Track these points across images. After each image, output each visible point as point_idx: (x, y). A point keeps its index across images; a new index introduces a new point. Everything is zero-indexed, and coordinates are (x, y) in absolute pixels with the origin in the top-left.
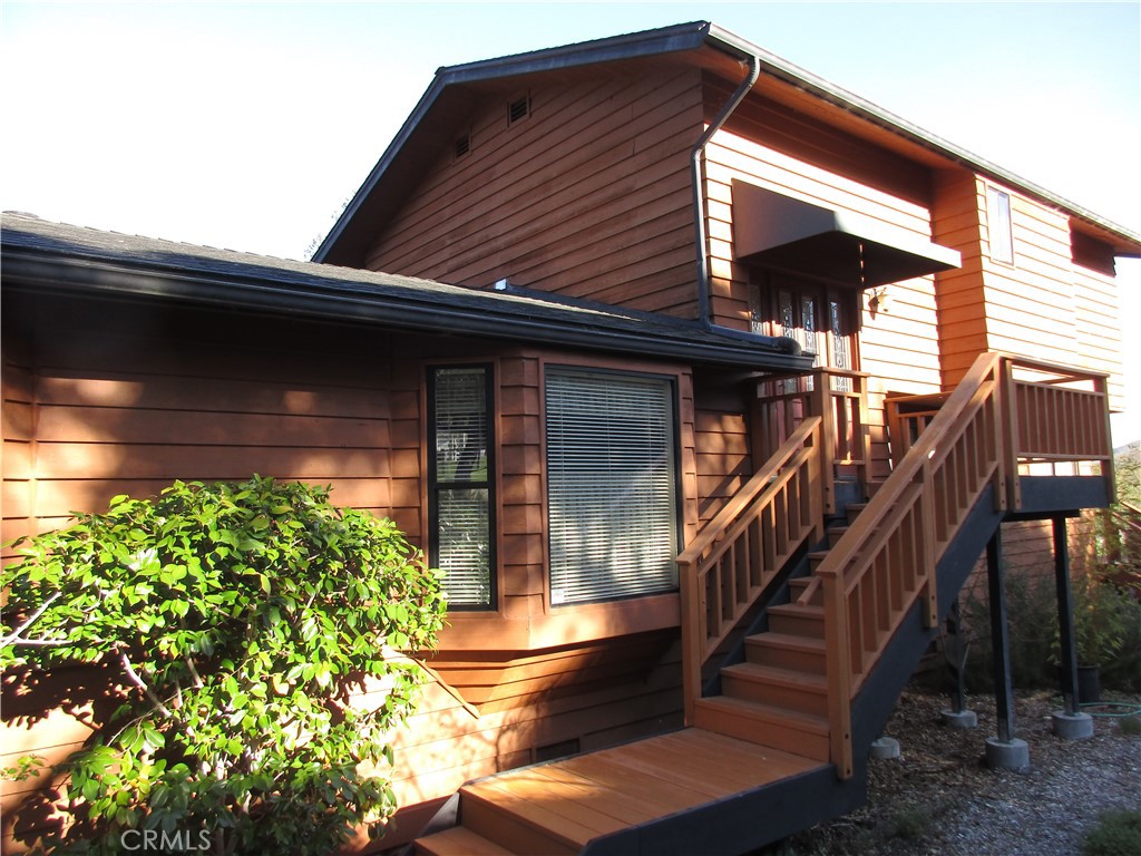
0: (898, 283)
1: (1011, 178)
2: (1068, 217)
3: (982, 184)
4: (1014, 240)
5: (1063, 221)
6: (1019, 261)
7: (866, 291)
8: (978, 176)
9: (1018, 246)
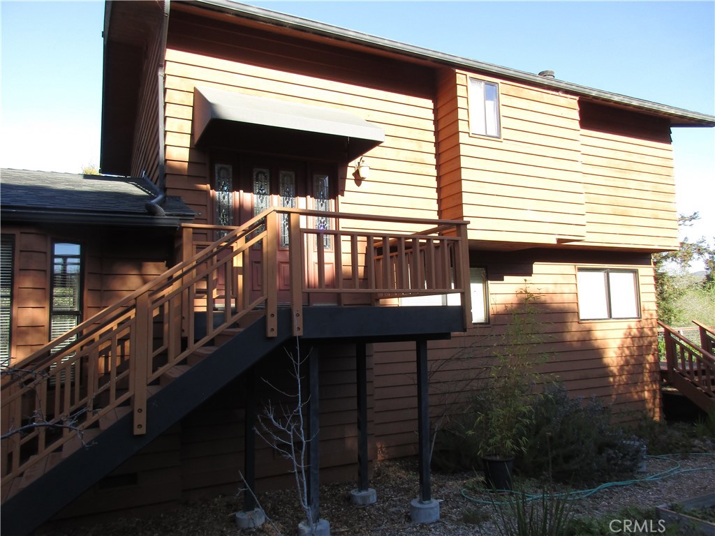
0: (368, 154)
1: (494, 70)
2: (577, 98)
3: (461, 77)
4: (502, 118)
5: (573, 102)
6: (505, 133)
7: (350, 164)
8: (457, 71)
9: (505, 122)
